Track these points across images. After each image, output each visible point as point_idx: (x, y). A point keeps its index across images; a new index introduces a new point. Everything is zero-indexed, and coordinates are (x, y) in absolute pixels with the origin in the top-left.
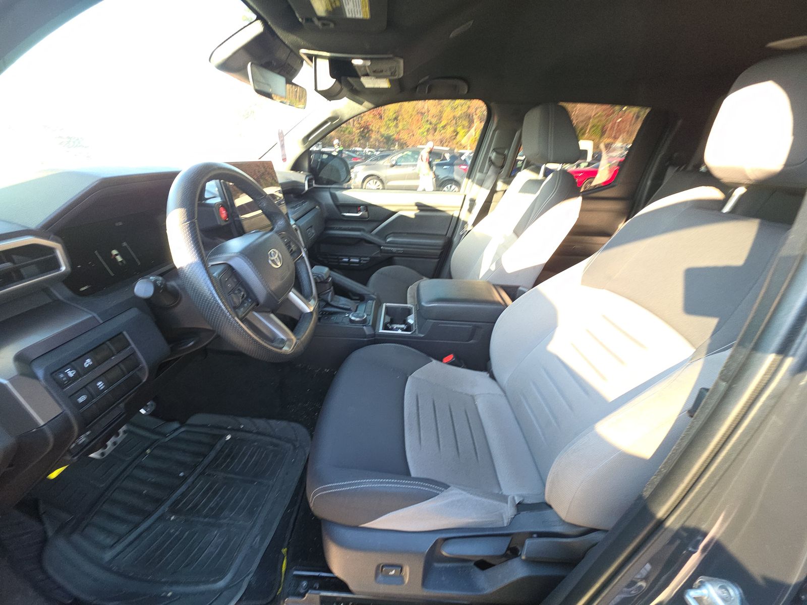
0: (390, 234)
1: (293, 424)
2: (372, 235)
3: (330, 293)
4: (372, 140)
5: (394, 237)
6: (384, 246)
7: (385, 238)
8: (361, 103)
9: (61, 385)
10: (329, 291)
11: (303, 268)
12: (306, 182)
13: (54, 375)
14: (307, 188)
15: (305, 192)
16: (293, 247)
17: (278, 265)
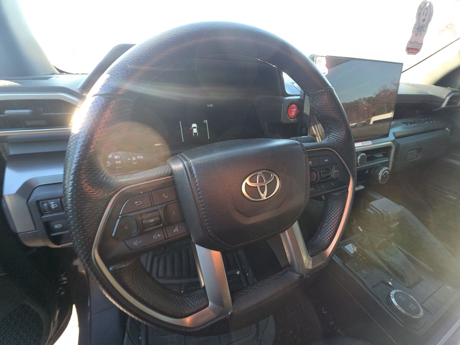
9: (42, 212)
10: (385, 236)
11: (337, 204)
12: (448, 98)
13: (41, 202)
14: (444, 105)
15: (437, 109)
16: (334, 172)
17: (260, 197)
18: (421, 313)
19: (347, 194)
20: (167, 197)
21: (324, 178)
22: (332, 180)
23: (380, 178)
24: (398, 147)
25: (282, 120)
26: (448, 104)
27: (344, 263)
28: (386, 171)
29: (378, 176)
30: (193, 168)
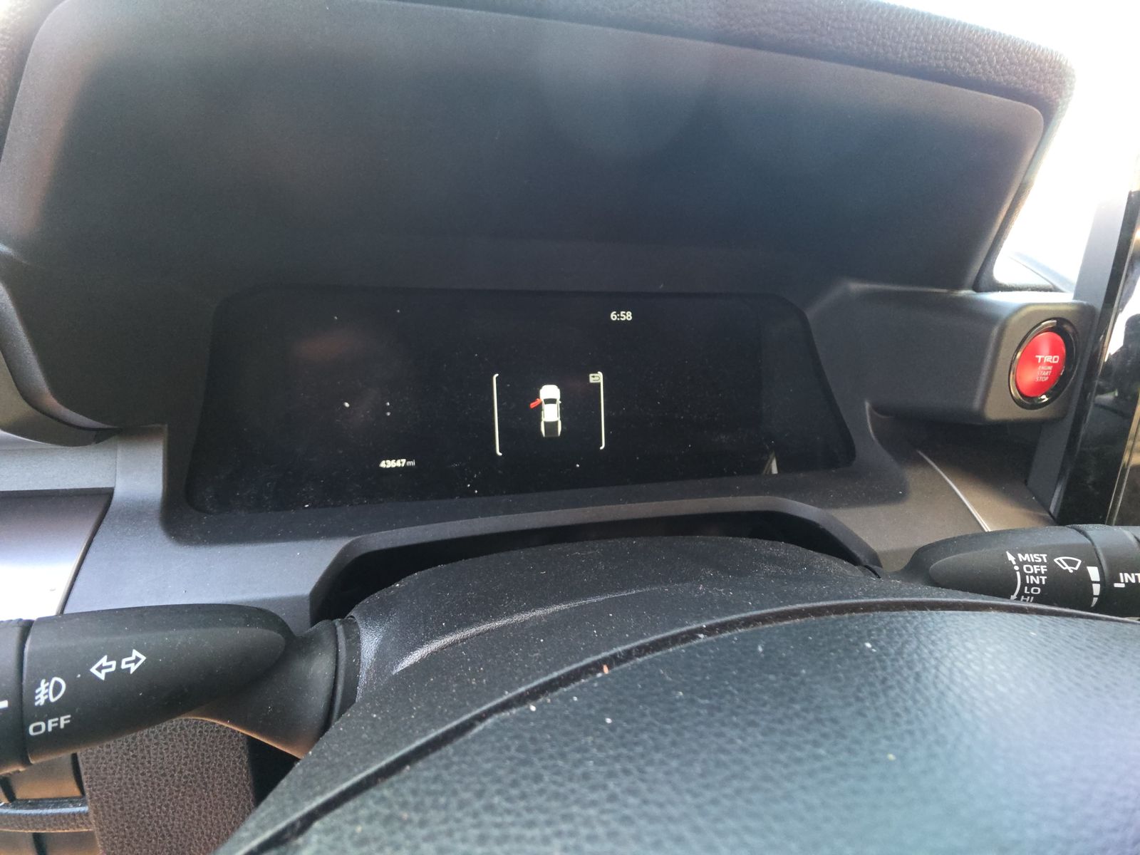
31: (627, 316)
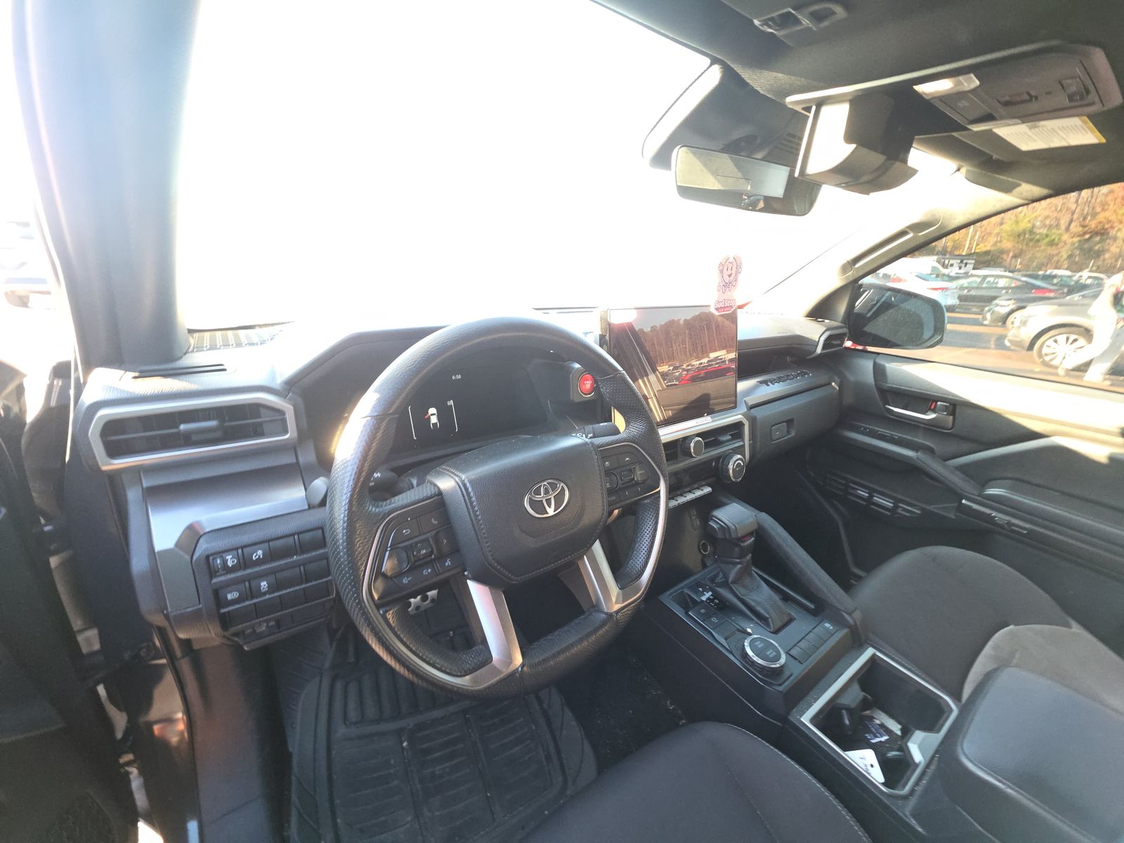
0: (1006, 478)
1: (587, 748)
2: (945, 467)
3: (739, 566)
4: (1107, 255)
5: (1011, 489)
6: (968, 499)
7: (984, 484)
8: (1007, 189)
9: (212, 573)
10: (738, 560)
11: (649, 515)
12: (822, 339)
13: (211, 558)
14: (819, 350)
15: (812, 356)
16: (639, 474)
17: (547, 513)
18: (783, 660)
19: (659, 501)
20: (436, 522)
21: (626, 483)
22: (637, 484)
23: (731, 471)
24: (753, 421)
25: (571, 398)
26: (824, 348)
27: (687, 613)
28: (738, 462)
29: (728, 470)
30: (468, 485)
31: (459, 377)
